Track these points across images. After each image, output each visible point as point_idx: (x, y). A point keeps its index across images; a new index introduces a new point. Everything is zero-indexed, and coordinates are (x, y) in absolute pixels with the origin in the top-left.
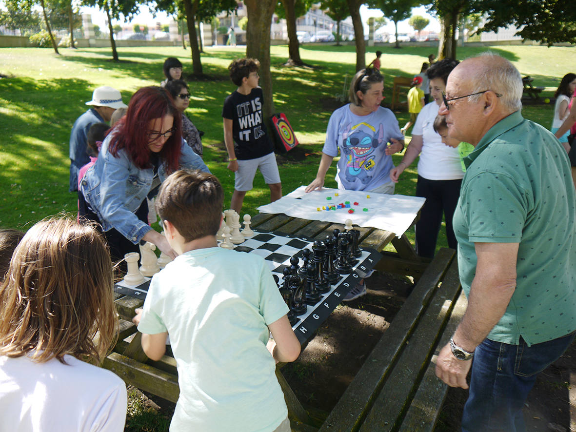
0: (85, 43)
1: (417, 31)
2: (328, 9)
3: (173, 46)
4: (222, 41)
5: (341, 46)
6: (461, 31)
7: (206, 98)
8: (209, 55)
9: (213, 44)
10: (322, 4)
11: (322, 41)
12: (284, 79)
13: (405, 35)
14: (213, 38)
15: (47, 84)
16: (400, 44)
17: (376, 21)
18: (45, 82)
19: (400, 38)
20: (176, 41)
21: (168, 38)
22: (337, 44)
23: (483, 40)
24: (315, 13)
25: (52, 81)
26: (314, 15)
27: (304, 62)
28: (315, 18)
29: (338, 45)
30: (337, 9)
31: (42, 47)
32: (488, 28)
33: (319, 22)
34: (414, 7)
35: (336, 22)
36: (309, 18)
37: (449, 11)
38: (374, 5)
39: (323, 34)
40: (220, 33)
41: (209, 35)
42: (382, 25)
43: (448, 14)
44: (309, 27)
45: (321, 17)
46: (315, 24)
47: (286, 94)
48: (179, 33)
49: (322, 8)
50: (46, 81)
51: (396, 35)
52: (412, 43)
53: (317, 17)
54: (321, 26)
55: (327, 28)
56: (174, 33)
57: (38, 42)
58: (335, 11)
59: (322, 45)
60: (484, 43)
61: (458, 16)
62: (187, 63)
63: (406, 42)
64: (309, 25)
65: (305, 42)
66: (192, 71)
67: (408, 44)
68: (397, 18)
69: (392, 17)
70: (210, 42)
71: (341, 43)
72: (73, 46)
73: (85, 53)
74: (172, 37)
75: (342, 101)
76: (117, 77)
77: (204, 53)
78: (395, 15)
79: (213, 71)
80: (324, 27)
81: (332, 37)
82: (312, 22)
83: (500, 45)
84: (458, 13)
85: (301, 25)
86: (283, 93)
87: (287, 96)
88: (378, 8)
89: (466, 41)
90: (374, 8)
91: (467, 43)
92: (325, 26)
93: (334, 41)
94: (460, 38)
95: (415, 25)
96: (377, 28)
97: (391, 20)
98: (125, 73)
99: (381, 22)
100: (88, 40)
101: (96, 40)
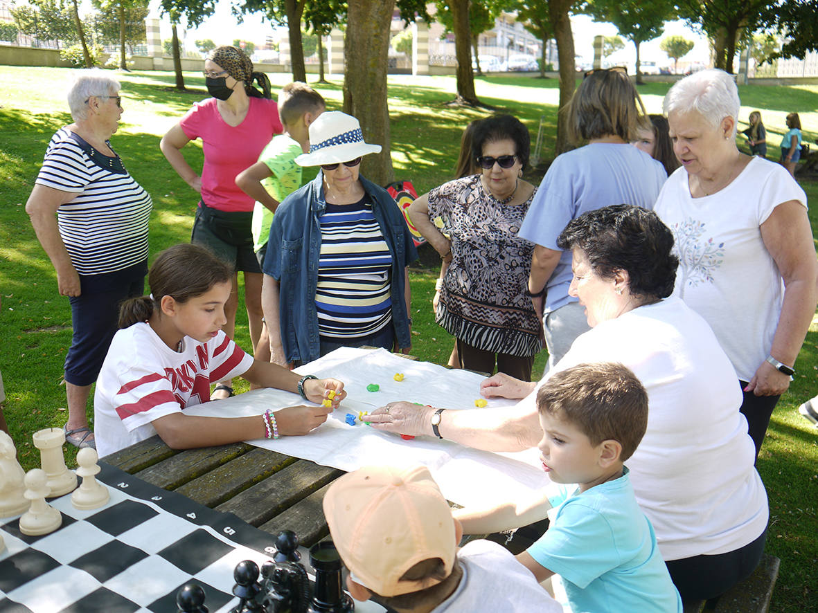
0: (148, 62)
1: (673, 60)
2: (529, 21)
3: (284, 72)
5: (547, 78)
6: (744, 60)
8: (332, 87)
10: (519, 14)
11: (519, 70)
12: (445, 126)
13: (653, 64)
15: (47, 122)
16: (643, 79)
17: (608, 42)
18: (46, 118)
19: (643, 69)
20: (285, 64)
21: (278, 59)
22: (540, 76)
23: (779, 75)
24: (513, 30)
25: (58, 118)
26: (511, 31)
27: (481, 101)
28: (512, 37)
29: (543, 77)
30: (542, 20)
31: (78, 67)
32: (788, 51)
33: (518, 42)
34: (668, 20)
35: (541, 42)
36: (502, 36)
37: (723, 24)
38: (603, 16)
39: (519, 60)
42: (616, 48)
43: (721, 30)
44: (502, 49)
45: (520, 35)
46: (511, 44)
47: (441, 151)
49: (521, 18)
50: (48, 116)
51: (638, 64)
52: (663, 77)
53: (514, 35)
54: (521, 48)
55: (530, 52)
56: (286, 52)
58: (539, 24)
59: (518, 76)
60: (781, 79)
61: (739, 34)
63: (653, 75)
64: (502, 46)
65: (490, 71)
67: (655, 78)
68: (640, 37)
69: (631, 35)
71: (547, 75)
72: (124, 67)
73: (138, 77)
74: (283, 59)
75: (532, 165)
77: (325, 83)
78: (635, 31)
80: (526, 50)
81: (535, 66)
82: (506, 41)
83: (806, 84)
84: (738, 27)
85: (489, 45)
86: (436, 149)
87: (441, 153)
88: (609, 22)
89: (753, 76)
90: (603, 20)
91: (754, 79)
92: (528, 49)
93: (538, 71)
94: (741, 71)
95: (670, 50)
96: (609, 53)
97: (628, 41)
99: (616, 43)
100: (152, 58)
101: (164, 59)
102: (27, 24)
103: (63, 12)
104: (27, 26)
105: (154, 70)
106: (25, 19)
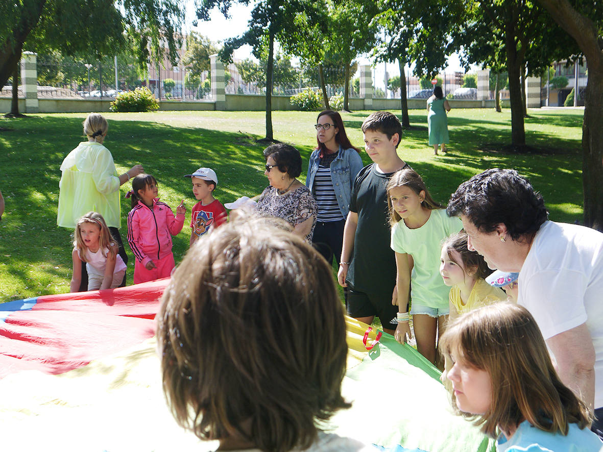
0: (360, 104)
3: (481, 107)
4: (556, 99)
7: (531, 175)
8: (536, 120)
9: (542, 105)
14: (543, 95)
20: (485, 99)
21: (473, 95)
31: (304, 110)
40: (554, 87)
41: (537, 90)
48: (491, 88)
56: (484, 88)
57: (300, 103)
62: (504, 130)
66: (510, 141)
70: (537, 101)
74: (480, 95)
76: (412, 147)
77: (528, 116)
79: (540, 141)
98: (421, 142)
100: (363, 100)
101: (373, 99)
102: (248, 73)
103: (278, 62)
104: (248, 75)
105: (364, 109)
106: (247, 70)
